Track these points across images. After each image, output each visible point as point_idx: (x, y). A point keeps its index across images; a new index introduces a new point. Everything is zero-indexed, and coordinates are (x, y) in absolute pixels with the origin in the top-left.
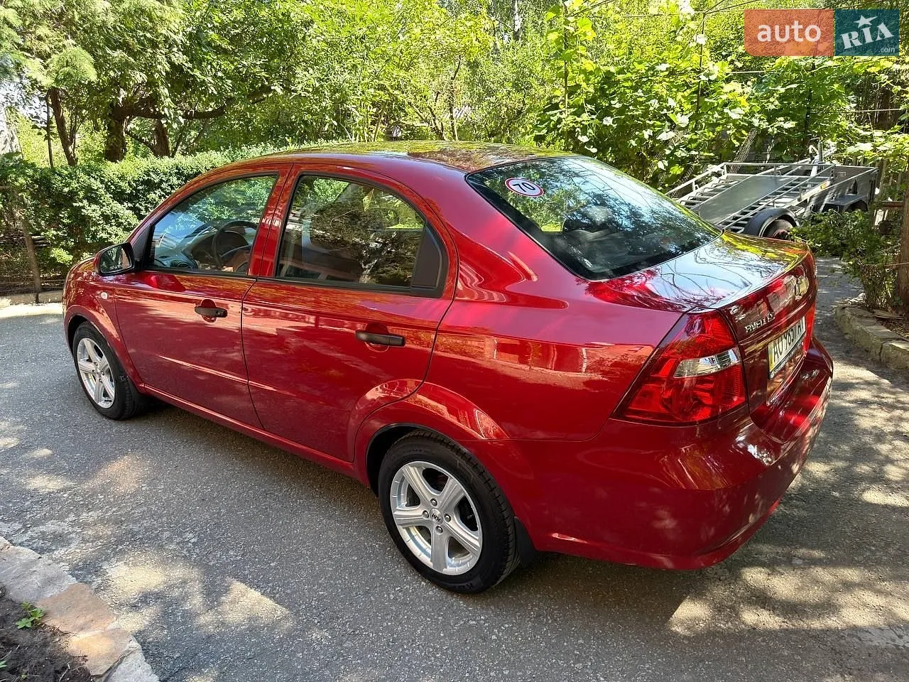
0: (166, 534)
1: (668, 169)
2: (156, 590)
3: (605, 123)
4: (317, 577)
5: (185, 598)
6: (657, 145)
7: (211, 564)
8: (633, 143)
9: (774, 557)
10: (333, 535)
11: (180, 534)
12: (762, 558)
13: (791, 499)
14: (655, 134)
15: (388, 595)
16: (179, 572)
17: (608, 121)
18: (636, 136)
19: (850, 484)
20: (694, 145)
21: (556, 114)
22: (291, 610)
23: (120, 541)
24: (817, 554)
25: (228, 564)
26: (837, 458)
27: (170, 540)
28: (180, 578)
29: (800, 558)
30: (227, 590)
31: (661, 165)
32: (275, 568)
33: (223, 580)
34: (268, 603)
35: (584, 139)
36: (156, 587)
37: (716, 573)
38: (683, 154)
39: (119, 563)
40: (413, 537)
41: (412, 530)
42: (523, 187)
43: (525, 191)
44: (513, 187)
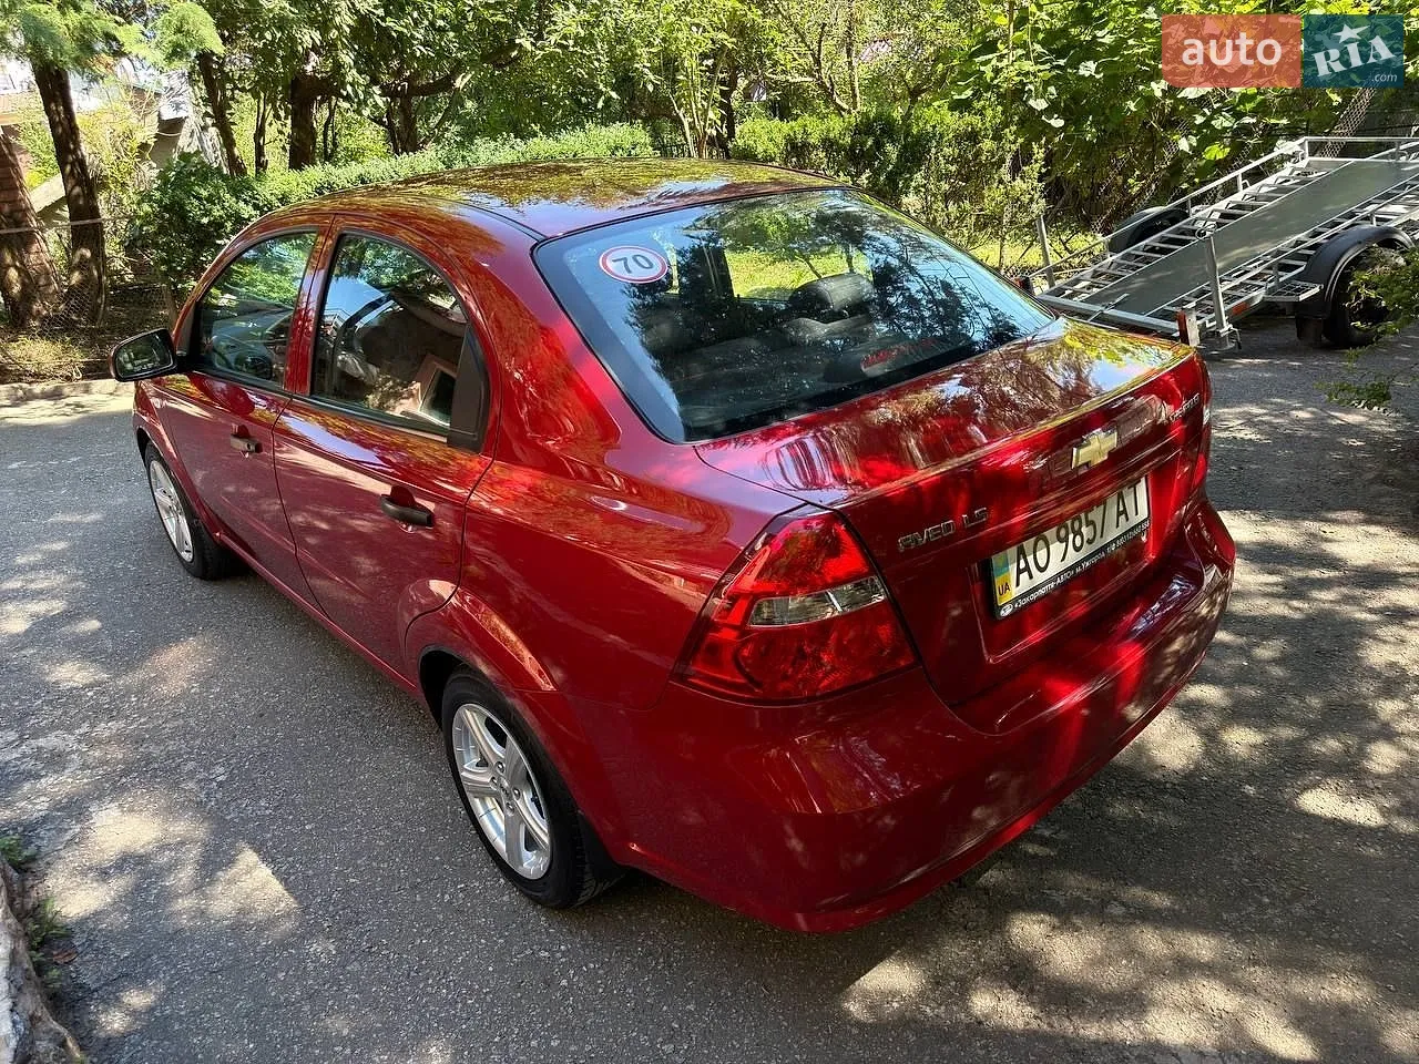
0: (191, 765)
1: (1197, 151)
2: (142, 850)
3: (1081, 72)
4: (359, 855)
5: (172, 867)
6: (1181, 107)
7: (228, 818)
8: (1132, 105)
9: (1079, 897)
10: (409, 788)
11: (207, 769)
12: (1057, 896)
13: (1164, 791)
14: (1171, 92)
15: (443, 895)
16: (180, 828)
17: (1088, 68)
18: (1140, 94)
19: (1287, 771)
20: (1249, 106)
21: (990, 60)
22: (300, 903)
23: (125, 773)
24: (1160, 900)
25: (250, 820)
26: (1289, 720)
27: (191, 775)
28: (179, 836)
29: (1123, 904)
30: (232, 862)
31: (1184, 145)
32: (309, 833)
33: (232, 846)
34: (276, 887)
35: (1040, 104)
36: (143, 846)
37: (963, 916)
38: (1226, 124)
39: (112, 805)
40: (488, 812)
41: (488, 800)
42: (631, 263)
43: (629, 271)
44: (611, 265)
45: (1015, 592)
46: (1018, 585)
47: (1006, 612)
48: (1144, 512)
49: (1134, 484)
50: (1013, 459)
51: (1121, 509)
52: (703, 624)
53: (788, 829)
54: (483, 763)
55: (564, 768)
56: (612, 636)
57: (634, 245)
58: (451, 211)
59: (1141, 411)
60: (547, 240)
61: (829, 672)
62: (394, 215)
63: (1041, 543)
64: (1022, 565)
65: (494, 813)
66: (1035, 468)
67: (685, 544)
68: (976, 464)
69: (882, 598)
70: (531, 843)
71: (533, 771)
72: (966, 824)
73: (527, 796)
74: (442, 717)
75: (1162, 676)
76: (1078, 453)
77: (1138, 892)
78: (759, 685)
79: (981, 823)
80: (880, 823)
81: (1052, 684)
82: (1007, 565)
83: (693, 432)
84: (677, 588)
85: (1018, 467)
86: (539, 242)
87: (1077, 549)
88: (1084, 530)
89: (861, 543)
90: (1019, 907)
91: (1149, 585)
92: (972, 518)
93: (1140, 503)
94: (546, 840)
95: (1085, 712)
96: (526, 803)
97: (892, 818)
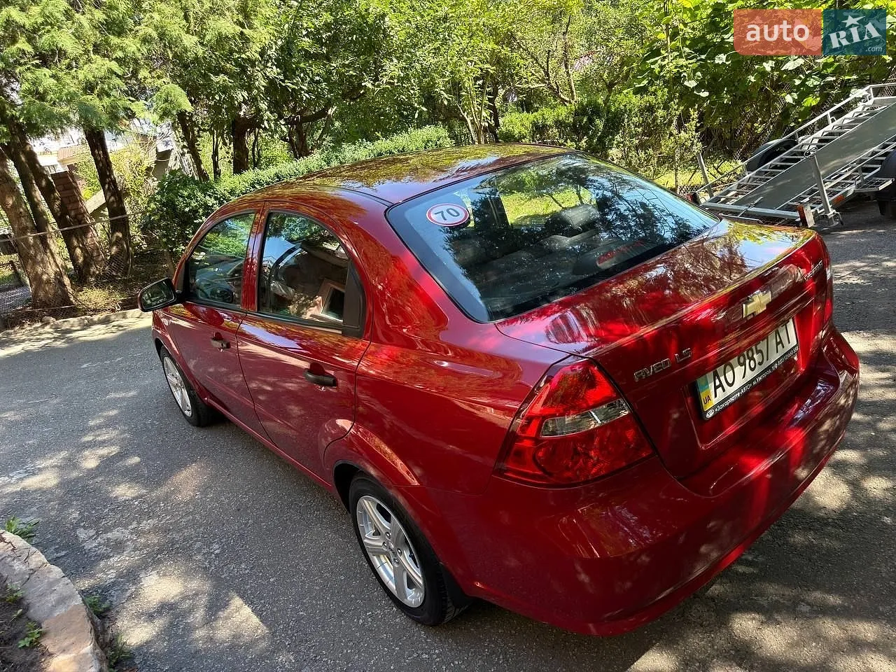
0: (198, 544)
1: (798, 102)
2: (173, 601)
3: (717, 62)
4: (304, 596)
5: (191, 610)
6: (785, 76)
7: (223, 577)
8: (752, 79)
9: (776, 601)
10: (332, 550)
11: (208, 546)
12: (763, 601)
13: (827, 524)
14: (779, 65)
15: (358, 620)
16: (195, 584)
17: (721, 59)
18: (756, 71)
20: (829, 70)
21: (657, 61)
22: (270, 629)
23: (160, 551)
24: (834, 600)
25: (236, 577)
27: (199, 551)
28: (194, 590)
29: (808, 604)
30: (226, 605)
31: (789, 99)
32: (273, 584)
33: (227, 595)
34: (255, 620)
35: (692, 84)
36: (173, 598)
37: (699, 617)
38: (816, 83)
39: (153, 572)
40: (382, 564)
41: (382, 557)
42: (446, 214)
43: (445, 220)
44: (433, 216)
45: (714, 401)
46: (716, 396)
47: (710, 415)
48: (794, 342)
49: (785, 323)
50: (703, 315)
51: (778, 340)
52: (510, 437)
53: (578, 568)
54: (377, 533)
55: (427, 533)
56: (451, 446)
57: (448, 202)
58: (333, 193)
59: (784, 275)
60: (393, 206)
61: (597, 463)
62: (298, 199)
63: (728, 367)
64: (718, 383)
65: (386, 565)
66: (718, 318)
67: (492, 386)
68: (680, 320)
69: (627, 412)
70: (411, 583)
71: (409, 537)
72: (697, 557)
73: (406, 554)
74: (350, 505)
75: (819, 447)
76: (746, 307)
77: (817, 595)
78: (550, 475)
79: (707, 555)
80: (639, 560)
81: (744, 459)
82: (707, 384)
83: (494, 315)
84: (490, 414)
85: (706, 320)
86: (389, 207)
87: (752, 369)
88: (755, 356)
89: (608, 377)
90: (737, 610)
91: (803, 388)
92: (681, 356)
93: (790, 335)
94: (421, 582)
95: (769, 476)
96: (406, 558)
97: (647, 556)
